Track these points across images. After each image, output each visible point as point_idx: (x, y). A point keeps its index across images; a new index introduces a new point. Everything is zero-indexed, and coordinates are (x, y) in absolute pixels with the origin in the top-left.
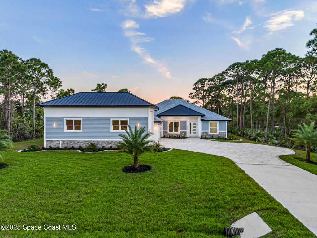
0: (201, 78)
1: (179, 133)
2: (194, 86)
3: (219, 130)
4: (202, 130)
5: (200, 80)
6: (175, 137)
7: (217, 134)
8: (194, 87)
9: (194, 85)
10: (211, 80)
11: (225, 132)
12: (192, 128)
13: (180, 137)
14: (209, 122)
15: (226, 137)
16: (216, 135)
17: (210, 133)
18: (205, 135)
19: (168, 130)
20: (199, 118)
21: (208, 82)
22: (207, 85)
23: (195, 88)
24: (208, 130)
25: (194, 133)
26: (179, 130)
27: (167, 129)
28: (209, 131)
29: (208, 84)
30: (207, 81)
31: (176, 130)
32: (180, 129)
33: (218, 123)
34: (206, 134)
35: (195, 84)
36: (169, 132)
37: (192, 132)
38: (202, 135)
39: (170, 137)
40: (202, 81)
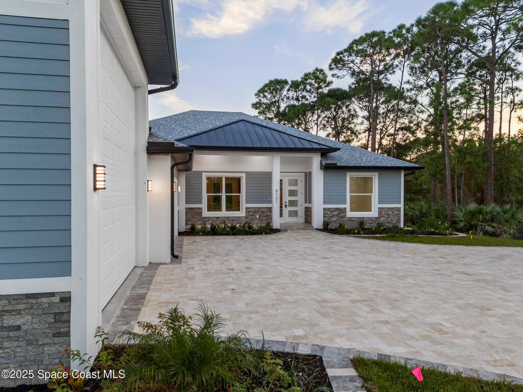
0: (273, 79)
1: (242, 213)
2: (255, 97)
3: (380, 202)
4: (325, 203)
5: (271, 82)
6: (233, 228)
7: (374, 213)
8: (255, 100)
9: (256, 95)
10: (295, 85)
11: (399, 210)
12: (287, 198)
13: (250, 227)
14: (349, 175)
15: (402, 226)
16: (371, 219)
17: (350, 214)
18: (334, 219)
19: (204, 205)
20: (316, 160)
21: (288, 90)
22: (285, 99)
23: (257, 103)
24: (345, 203)
25: (294, 214)
26: (244, 205)
27: (201, 202)
28: (347, 206)
29: (288, 98)
30: (287, 87)
31: (233, 204)
32: (247, 202)
33: (375, 177)
34: (337, 215)
35: (259, 91)
36: (206, 213)
37: (286, 211)
38: (326, 219)
39: (214, 232)
40: (275, 86)
